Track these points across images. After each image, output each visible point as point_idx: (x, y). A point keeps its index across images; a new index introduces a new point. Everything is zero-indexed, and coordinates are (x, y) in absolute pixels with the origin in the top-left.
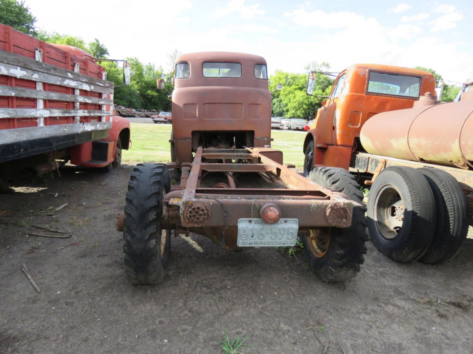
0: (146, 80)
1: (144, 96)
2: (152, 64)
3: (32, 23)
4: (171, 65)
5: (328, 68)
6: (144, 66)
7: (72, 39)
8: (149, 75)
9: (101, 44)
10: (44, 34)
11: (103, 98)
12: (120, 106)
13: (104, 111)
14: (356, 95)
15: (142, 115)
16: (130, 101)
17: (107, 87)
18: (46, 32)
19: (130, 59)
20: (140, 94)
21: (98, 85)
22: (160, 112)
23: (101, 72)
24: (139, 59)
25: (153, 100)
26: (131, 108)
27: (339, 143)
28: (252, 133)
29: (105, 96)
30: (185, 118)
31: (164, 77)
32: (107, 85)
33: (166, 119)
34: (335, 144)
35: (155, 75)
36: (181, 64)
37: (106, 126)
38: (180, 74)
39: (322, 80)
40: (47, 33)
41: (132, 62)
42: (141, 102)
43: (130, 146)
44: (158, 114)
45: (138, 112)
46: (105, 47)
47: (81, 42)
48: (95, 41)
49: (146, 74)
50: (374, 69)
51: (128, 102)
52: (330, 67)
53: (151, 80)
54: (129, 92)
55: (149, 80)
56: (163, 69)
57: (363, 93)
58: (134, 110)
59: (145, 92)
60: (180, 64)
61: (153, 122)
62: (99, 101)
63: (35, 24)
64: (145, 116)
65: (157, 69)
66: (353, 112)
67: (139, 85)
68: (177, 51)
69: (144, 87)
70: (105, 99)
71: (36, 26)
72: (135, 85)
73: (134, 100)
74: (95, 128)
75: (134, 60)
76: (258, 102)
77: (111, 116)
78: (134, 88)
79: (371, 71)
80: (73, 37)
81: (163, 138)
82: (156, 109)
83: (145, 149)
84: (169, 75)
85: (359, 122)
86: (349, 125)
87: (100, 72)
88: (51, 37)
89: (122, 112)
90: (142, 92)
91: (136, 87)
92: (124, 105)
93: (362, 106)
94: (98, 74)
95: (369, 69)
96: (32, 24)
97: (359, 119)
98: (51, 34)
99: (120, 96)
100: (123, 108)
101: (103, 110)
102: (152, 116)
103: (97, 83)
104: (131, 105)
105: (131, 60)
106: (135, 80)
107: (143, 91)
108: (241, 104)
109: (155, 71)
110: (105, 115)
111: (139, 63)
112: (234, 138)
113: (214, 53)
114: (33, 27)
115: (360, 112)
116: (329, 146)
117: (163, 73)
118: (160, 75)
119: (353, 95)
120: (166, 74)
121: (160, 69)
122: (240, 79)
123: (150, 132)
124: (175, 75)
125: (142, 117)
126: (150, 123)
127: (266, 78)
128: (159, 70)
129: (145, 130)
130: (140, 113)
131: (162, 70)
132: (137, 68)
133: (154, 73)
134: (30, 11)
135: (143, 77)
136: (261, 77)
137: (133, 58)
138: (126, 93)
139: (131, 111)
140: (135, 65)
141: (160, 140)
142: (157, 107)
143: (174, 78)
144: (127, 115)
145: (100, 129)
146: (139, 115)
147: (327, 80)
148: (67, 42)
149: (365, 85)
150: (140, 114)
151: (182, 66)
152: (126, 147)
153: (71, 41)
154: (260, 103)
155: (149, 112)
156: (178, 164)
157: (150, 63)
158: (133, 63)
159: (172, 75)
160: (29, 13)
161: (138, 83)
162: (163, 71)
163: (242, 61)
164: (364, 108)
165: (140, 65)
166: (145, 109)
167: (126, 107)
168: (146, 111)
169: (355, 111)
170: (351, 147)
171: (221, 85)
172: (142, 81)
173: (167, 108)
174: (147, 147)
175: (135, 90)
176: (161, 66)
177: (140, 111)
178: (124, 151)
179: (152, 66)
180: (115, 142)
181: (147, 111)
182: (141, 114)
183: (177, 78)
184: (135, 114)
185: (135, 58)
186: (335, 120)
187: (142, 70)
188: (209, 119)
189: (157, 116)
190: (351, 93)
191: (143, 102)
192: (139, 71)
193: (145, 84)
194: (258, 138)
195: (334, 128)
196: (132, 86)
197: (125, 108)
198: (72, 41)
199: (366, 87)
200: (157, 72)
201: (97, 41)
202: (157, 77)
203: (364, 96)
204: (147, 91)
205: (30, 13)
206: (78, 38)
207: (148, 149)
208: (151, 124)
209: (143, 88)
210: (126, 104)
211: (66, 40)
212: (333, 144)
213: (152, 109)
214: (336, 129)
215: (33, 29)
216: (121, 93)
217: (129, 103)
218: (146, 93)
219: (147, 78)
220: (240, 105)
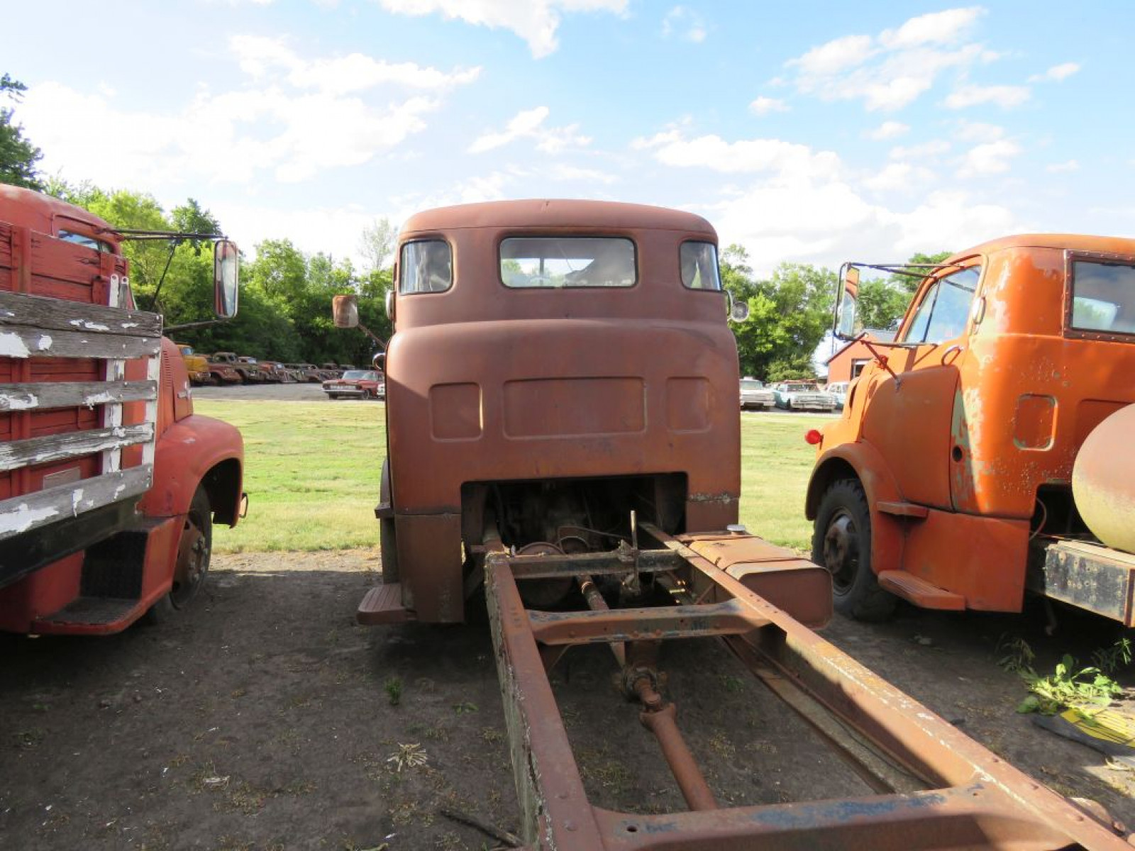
0: (311, 291)
1: (305, 330)
2: (326, 254)
3: (29, 162)
4: (371, 258)
5: (743, 258)
6: (307, 260)
7: (127, 198)
8: (319, 281)
9: (202, 211)
10: (60, 189)
11: (110, 377)
12: (244, 358)
13: (111, 429)
14: (1035, 339)
15: (300, 378)
16: (270, 343)
17: (131, 334)
18: (66, 183)
19: (273, 243)
20: (295, 325)
21: (80, 331)
22: (346, 369)
23: (103, 277)
24: (294, 244)
25: (328, 341)
26: (271, 360)
27: (985, 505)
28: (678, 481)
29: (121, 371)
30: (437, 436)
31: (354, 285)
32: (125, 326)
33: (359, 387)
34: (968, 509)
35: (334, 280)
36: (420, 244)
37: (121, 488)
38: (414, 278)
39: (731, 284)
40: (68, 186)
41: (278, 251)
42: (298, 346)
43: (242, 512)
44: (340, 375)
45: (288, 371)
46: (213, 219)
47: (149, 206)
48: (187, 205)
49: (310, 277)
50: (1087, 251)
51: (266, 347)
52: (747, 256)
53: (324, 291)
54: (268, 321)
55: (318, 292)
56: (353, 266)
57: (1056, 332)
58: (280, 366)
59: (308, 322)
60: (415, 242)
61: (327, 395)
62: (83, 395)
63: (37, 165)
64: (307, 379)
65: (337, 266)
66: (1029, 397)
67: (293, 305)
68: (387, 225)
69: (306, 310)
70: (118, 380)
71: (37, 170)
72: (283, 306)
73: (281, 341)
74: (60, 509)
75: (282, 247)
76: (700, 372)
77: (145, 442)
78: (282, 311)
79: (1076, 258)
80: (131, 195)
81: (352, 446)
82: (336, 361)
83: (298, 490)
84: (367, 279)
85: (1049, 433)
86: (1016, 442)
87: (99, 277)
88: (77, 196)
89: (250, 372)
90: (300, 321)
91: (286, 309)
92: (253, 355)
93: (1057, 376)
94: (91, 285)
95: (1068, 253)
96: (29, 166)
97: (1051, 422)
98: (79, 189)
99: (246, 333)
100: (254, 361)
101: (107, 425)
102: (326, 382)
103: (74, 323)
104: (271, 354)
105: (276, 247)
106: (283, 293)
107: (302, 318)
108: (640, 378)
109: (334, 270)
110: (117, 444)
111: (294, 254)
112: (633, 513)
113: (539, 203)
114: (31, 171)
115: (1051, 397)
116: (932, 511)
117: (354, 274)
118: (346, 281)
119: (1022, 341)
120: (359, 277)
121: (346, 266)
122: (632, 290)
123: (319, 427)
124: (397, 282)
125: (299, 382)
126: (318, 398)
127: (719, 288)
128: (343, 268)
129: (305, 421)
130: (294, 372)
131: (350, 269)
132: (288, 266)
133: (330, 277)
134: (24, 135)
135: (303, 287)
136: (697, 283)
137: (281, 242)
138: (262, 324)
139: (272, 369)
140: (284, 257)
141: (343, 452)
142: (337, 356)
143: (394, 294)
144: (261, 378)
145: (91, 504)
146: (293, 377)
147: (741, 284)
148: (115, 206)
149: (1060, 302)
150: (295, 375)
151: (423, 249)
152: (229, 516)
153: (126, 205)
154: (704, 375)
155: (317, 370)
156: (409, 607)
157: (321, 254)
158: (281, 254)
159: (374, 279)
160: (21, 141)
161: (290, 299)
162: (354, 270)
163: (634, 231)
164: (1064, 384)
165: (296, 259)
166: (308, 362)
167: (258, 358)
168: (310, 366)
169: (1034, 395)
170: (1023, 519)
171: (567, 316)
172: (302, 296)
173: (361, 358)
174: (308, 484)
175: (282, 317)
176: (348, 260)
177: (296, 368)
178: (219, 532)
179: (327, 260)
180: (177, 521)
181: (314, 368)
182: (297, 374)
183: (404, 292)
184: (282, 374)
185: (285, 242)
186: (964, 424)
187: (302, 269)
188: (528, 438)
189: (336, 381)
190: (1014, 335)
191: (304, 344)
192: (294, 272)
193: (308, 301)
194: (701, 498)
195: (959, 453)
196: (277, 306)
197: (257, 361)
198: (129, 203)
199: (1063, 311)
200: (339, 274)
201: (194, 204)
202: (339, 286)
203: (1059, 343)
204: (314, 317)
205: (26, 139)
206: (143, 197)
207: (308, 490)
208: (320, 403)
209: (304, 313)
210: (260, 350)
211: (112, 200)
212: (957, 506)
213: (326, 361)
214: (970, 456)
215: (31, 175)
216: (247, 325)
217: (268, 350)
218: (310, 324)
219: (313, 286)
220: (637, 384)
